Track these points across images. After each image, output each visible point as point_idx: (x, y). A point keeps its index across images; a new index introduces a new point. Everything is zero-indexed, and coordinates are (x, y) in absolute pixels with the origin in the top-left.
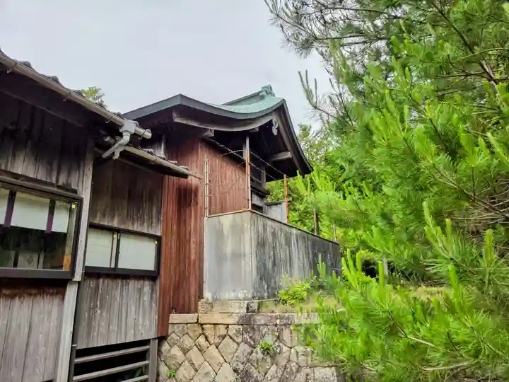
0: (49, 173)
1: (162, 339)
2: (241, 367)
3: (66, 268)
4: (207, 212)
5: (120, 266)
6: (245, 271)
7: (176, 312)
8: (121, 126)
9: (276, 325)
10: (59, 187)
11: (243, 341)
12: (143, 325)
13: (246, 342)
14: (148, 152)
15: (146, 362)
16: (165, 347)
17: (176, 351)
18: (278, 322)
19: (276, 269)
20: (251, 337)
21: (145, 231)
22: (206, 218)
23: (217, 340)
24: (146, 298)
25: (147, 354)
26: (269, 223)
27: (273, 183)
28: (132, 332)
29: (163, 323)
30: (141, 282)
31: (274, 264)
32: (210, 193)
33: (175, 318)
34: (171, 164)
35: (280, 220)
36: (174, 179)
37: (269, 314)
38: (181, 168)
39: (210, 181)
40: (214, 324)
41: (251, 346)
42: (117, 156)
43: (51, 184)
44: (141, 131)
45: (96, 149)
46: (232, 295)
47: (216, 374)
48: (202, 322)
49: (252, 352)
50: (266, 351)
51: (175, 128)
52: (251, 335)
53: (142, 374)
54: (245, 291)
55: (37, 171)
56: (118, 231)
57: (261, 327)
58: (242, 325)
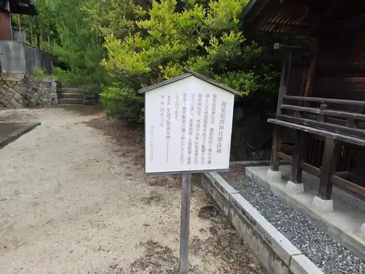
2: (24, 94)
6: (21, 65)
11: (24, 86)
23: (12, 86)
40: (10, 81)
41: (27, 88)
46: (16, 72)
47: (14, 96)
48: (4, 80)
52: (27, 84)
54: (22, 71)
57: (31, 82)
58: (23, 82)
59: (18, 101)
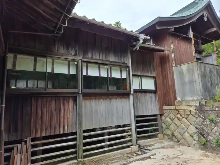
0: (118, 59)
1: (161, 115)
2: (199, 127)
3: (128, 89)
4: (174, 65)
5: (143, 89)
6: (197, 89)
7: (166, 105)
8: (139, 37)
9: (216, 110)
10: (122, 63)
11: (199, 117)
12: (154, 110)
13: (201, 117)
14: (148, 45)
15: (157, 122)
16: (163, 118)
17: (168, 119)
18: (217, 109)
19: (212, 86)
20: (203, 115)
21: (150, 75)
22: (174, 67)
23: (186, 116)
24: (154, 100)
25: (157, 120)
26: (207, 65)
27: (205, 45)
28: (151, 111)
29: (161, 109)
30: (151, 94)
31: (211, 84)
32: (175, 56)
33: (165, 107)
34: (157, 47)
35: (212, 64)
36: (158, 53)
37: (212, 106)
38: (161, 48)
39: (174, 51)
40: (184, 110)
41: (203, 119)
42: (138, 49)
43: (120, 63)
44: (146, 37)
45: (131, 48)
46: (191, 99)
47: (187, 129)
48: (178, 109)
49: (204, 121)
50: (211, 121)
51: (156, 31)
52: (203, 114)
53: (156, 126)
54: (197, 97)
55: (115, 59)
56: (140, 76)
57: (208, 111)
58: (198, 110)
59: (192, 137)
